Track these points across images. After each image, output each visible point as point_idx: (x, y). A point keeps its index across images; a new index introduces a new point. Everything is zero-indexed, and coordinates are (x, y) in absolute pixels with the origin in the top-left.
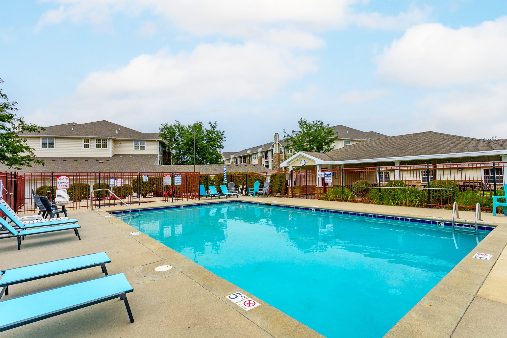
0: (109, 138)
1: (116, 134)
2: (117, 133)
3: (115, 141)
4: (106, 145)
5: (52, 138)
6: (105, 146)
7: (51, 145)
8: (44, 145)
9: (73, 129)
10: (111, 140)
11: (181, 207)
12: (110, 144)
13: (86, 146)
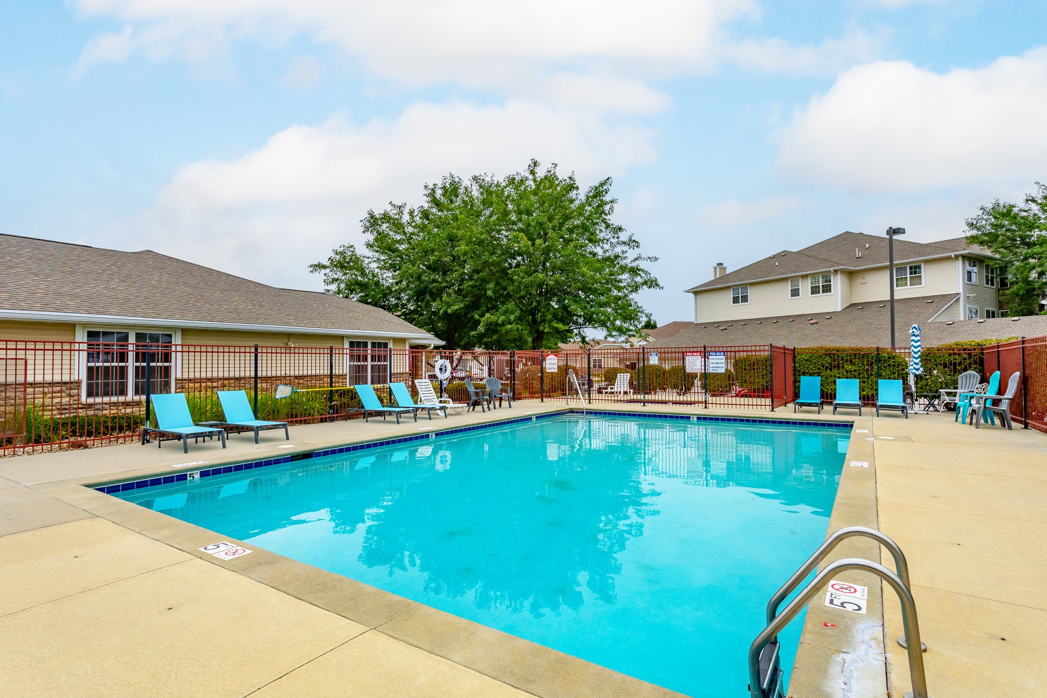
0: (832, 271)
1: (858, 258)
2: (859, 255)
3: (851, 275)
4: (830, 285)
5: (745, 286)
6: (827, 289)
7: (745, 299)
8: (736, 300)
9: (777, 264)
10: (839, 273)
11: (691, 418)
12: (838, 283)
13: (795, 293)
